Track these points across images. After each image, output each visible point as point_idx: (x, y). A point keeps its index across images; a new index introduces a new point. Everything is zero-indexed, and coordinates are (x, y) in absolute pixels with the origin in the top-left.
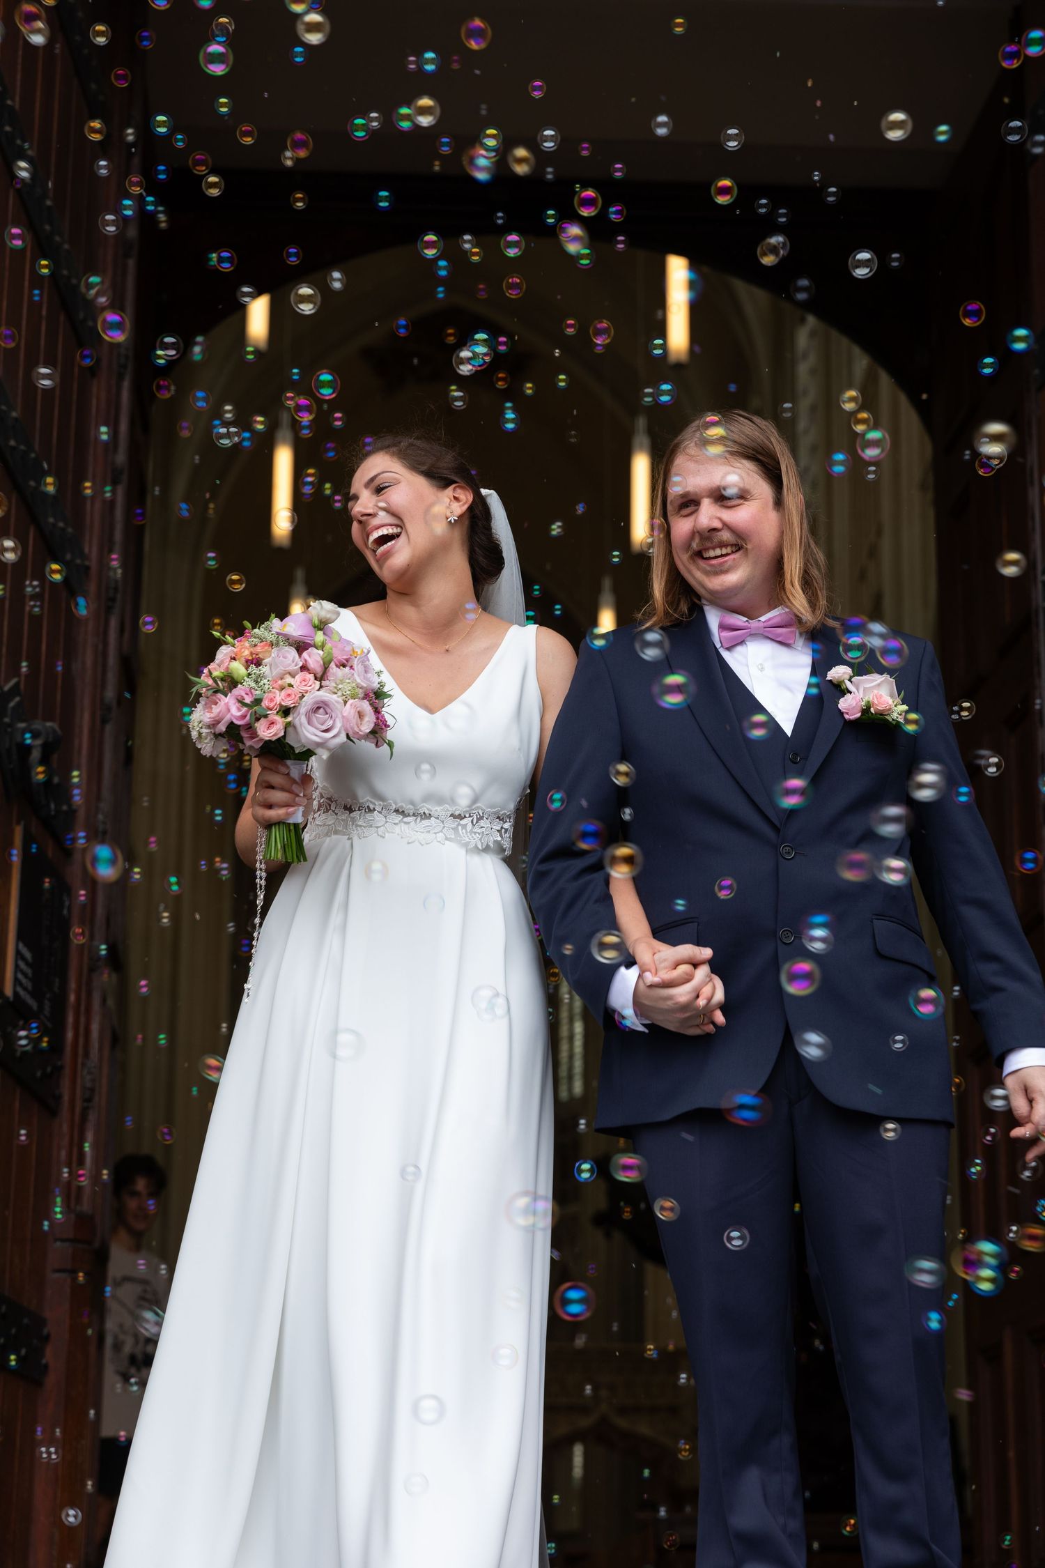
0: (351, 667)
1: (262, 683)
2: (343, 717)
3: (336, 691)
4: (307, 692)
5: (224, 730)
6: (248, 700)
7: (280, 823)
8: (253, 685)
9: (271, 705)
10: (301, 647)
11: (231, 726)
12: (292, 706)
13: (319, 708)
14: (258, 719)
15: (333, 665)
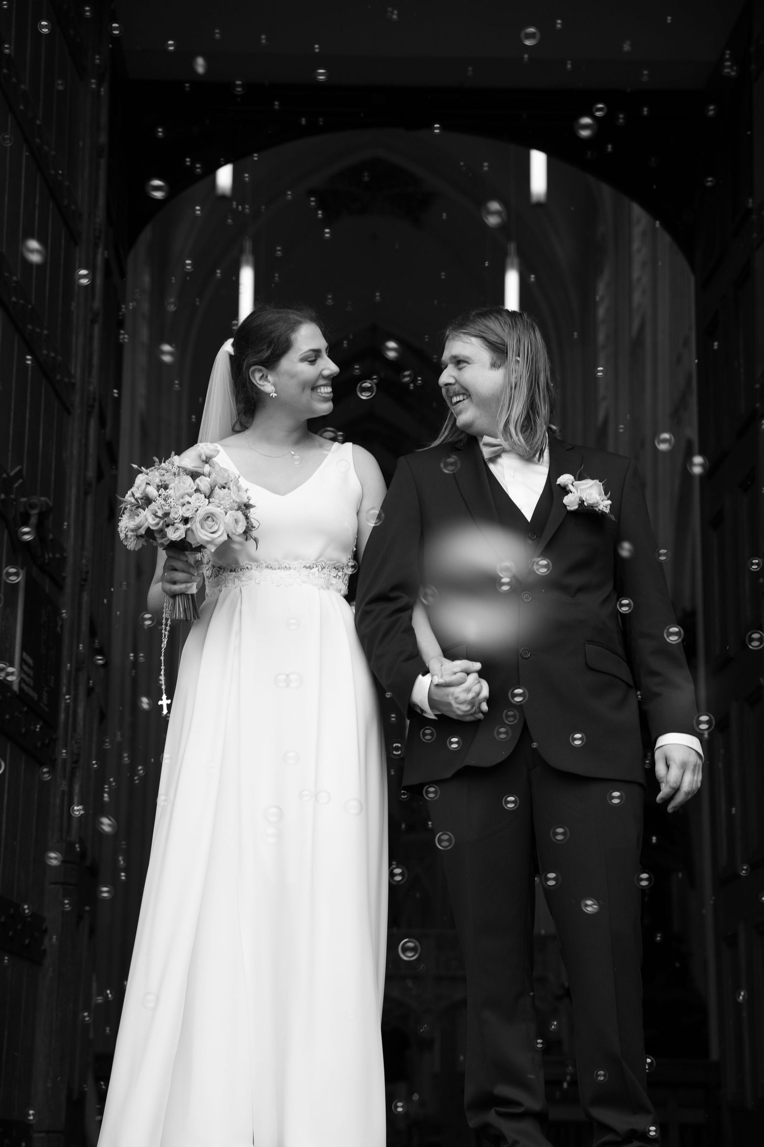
0: (229, 488)
1: (169, 501)
2: (225, 523)
3: (219, 505)
4: (200, 507)
5: (144, 533)
6: (160, 514)
7: (182, 594)
8: (163, 502)
9: (176, 516)
10: (194, 475)
11: (149, 530)
12: (190, 517)
13: (208, 517)
14: (168, 526)
15: (217, 488)
